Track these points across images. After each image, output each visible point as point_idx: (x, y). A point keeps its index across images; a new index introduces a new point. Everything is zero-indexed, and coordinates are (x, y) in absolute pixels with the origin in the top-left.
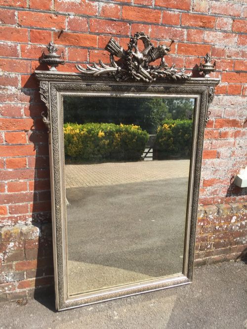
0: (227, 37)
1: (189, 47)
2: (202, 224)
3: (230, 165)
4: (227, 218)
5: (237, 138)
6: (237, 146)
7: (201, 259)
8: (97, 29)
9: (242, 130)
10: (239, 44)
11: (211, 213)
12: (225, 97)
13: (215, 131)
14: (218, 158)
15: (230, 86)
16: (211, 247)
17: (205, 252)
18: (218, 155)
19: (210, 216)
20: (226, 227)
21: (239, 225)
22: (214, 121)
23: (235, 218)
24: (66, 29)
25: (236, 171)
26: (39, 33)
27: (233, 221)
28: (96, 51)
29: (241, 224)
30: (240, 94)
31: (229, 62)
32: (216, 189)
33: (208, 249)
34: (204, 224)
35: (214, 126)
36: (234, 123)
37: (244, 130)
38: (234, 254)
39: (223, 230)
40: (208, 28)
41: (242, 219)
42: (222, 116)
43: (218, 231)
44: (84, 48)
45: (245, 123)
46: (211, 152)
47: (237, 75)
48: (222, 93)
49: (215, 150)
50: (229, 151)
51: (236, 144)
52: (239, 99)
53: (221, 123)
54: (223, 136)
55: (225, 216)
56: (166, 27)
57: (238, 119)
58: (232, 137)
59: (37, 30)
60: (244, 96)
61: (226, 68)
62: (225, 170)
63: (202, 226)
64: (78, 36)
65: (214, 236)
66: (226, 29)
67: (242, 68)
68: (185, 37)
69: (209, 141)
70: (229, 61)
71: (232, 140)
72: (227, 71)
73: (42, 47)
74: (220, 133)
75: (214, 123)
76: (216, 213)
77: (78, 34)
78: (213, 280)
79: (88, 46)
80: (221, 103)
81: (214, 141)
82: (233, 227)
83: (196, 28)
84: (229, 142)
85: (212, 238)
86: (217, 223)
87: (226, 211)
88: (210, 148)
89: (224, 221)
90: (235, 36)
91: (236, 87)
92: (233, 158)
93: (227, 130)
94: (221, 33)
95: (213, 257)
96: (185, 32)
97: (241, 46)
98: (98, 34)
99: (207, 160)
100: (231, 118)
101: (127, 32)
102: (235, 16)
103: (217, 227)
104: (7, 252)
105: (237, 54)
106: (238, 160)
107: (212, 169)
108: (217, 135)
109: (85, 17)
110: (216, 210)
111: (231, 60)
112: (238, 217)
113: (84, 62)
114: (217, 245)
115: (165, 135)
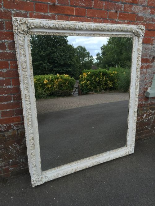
0: (145, 9)
1: (125, 15)
3: (143, 85)
4: (141, 116)
8: (75, 3)
20: (140, 120)
21: (147, 119)
23: (145, 115)
24: (57, 2)
25: (146, 88)
26: (40, 5)
27: (144, 117)
28: (74, 17)
29: (148, 118)
37: (151, 64)
38: (144, 135)
40: (135, 3)
41: (149, 116)
55: (140, 114)
56: (113, 3)
58: (145, 69)
59: (39, 4)
60: (152, 45)
66: (144, 5)
67: (152, 28)
68: (123, 9)
73: (42, 15)
82: (144, 121)
83: (129, 4)
87: (141, 111)
90: (149, 9)
92: (145, 81)
94: (141, 7)
96: (123, 6)
98: (75, 6)
101: (92, 5)
104: (22, 145)
106: (148, 82)
112: (147, 115)
115: (84, 79)
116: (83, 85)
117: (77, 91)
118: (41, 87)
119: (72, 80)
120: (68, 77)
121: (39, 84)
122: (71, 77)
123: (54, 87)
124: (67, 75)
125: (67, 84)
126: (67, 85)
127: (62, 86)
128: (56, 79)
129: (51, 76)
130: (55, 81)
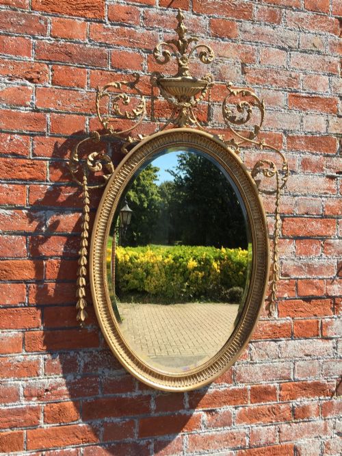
5: (329, 417)
6: (332, 432)
9: (336, 400)
10: (300, 254)
12: (290, 341)
13: (283, 407)
15: (296, 323)
18: (296, 453)
22: (278, 388)
30: (318, 335)
31: (285, 284)
35: (278, 397)
36: (317, 389)
42: (292, 378)
44: (18, 282)
45: (337, 386)
46: (282, 448)
47: (306, 304)
48: (284, 337)
49: (288, 443)
50: (318, 442)
51: (329, 428)
52: (319, 344)
53: (291, 390)
54: (299, 414)
57: (322, 380)
61: (283, 295)
64: (8, 265)
69: (273, 427)
70: (287, 281)
71: (319, 422)
72: (285, 298)
74: (293, 410)
75: (278, 392)
77: (8, 261)
79: (25, 278)
80: (284, 355)
81: (285, 427)
84: (313, 426)
88: (277, 441)
91: (308, 323)
93: (306, 403)
97: (303, 257)
100: (310, 380)
102: (283, 214)
105: (299, 269)
108: (288, 414)
109: (22, 234)
111: (289, 279)
113: (19, 305)
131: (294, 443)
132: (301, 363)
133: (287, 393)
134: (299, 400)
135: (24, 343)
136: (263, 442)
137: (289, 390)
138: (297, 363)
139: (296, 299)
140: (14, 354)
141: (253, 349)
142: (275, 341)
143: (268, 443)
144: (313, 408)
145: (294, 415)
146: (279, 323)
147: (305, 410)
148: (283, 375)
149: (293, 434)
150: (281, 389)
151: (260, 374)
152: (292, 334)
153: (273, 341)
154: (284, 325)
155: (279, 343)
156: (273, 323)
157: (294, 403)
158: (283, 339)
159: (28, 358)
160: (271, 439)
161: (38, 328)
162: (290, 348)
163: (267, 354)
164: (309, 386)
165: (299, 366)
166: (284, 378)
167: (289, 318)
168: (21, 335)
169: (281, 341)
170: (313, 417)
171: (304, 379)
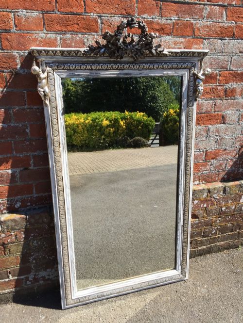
2: (205, 206)
3: (238, 132)
4: (235, 198)
7: (205, 247)
11: (215, 192)
12: (231, 41)
13: (220, 88)
14: (224, 123)
16: (216, 232)
17: (209, 238)
18: (223, 120)
19: (215, 196)
20: (234, 207)
22: (218, 74)
32: (221, 162)
33: (212, 234)
34: (208, 205)
35: (217, 81)
39: (230, 211)
42: (228, 68)
43: (225, 213)
46: (215, 116)
48: (228, 37)
49: (219, 113)
50: (238, 114)
54: (229, 94)
55: (233, 195)
61: (232, 2)
62: (232, 139)
63: (206, 208)
65: (220, 219)
69: (211, 101)
71: (241, 100)
72: (233, 6)
74: (225, 91)
75: (218, 78)
76: (222, 192)
78: (219, 272)
80: (226, 51)
81: (219, 101)
84: (236, 103)
85: (218, 221)
86: (223, 203)
87: (234, 189)
88: (213, 110)
89: (232, 200)
93: (235, 86)
95: (218, 244)
99: (210, 126)
100: (240, 70)
103: (223, 209)
107: (216, 137)
108: (222, 93)
110: (222, 189)
114: (223, 230)
115: (171, 120)
116: (168, 129)
117: (157, 139)
118: (100, 130)
119: (150, 121)
120: (143, 116)
121: (96, 126)
122: (149, 117)
123: (120, 131)
124: (142, 114)
125: (140, 127)
126: (140, 129)
127: (131, 130)
128: (122, 119)
129: (115, 115)
130: (122, 123)
131: (223, 113)
132: (236, 58)
133: (224, 78)
134: (230, 84)
135: (44, 23)
136: (204, 111)
137: (225, 77)
138: (234, 58)
139: (240, 7)
140: (38, 32)
141: (206, 44)
142: (222, 40)
143: (207, 112)
144: (238, 90)
145: (226, 94)
146: (226, 25)
147: (233, 91)
148: (223, 65)
149: (223, 107)
150: (220, 76)
151: (208, 64)
152: (234, 35)
153: (220, 39)
154: (229, 27)
155: (224, 41)
156: (222, 25)
157: (227, 86)
158: (227, 38)
159: (49, 36)
160: (209, 109)
161: (53, 11)
162: (231, 45)
163: (215, 49)
164: (238, 75)
165: (234, 60)
166: (223, 68)
167: (233, 22)
168: (41, 16)
169: (225, 39)
170: (238, 97)
171: (236, 69)
